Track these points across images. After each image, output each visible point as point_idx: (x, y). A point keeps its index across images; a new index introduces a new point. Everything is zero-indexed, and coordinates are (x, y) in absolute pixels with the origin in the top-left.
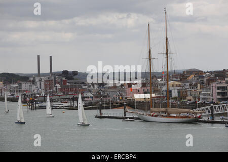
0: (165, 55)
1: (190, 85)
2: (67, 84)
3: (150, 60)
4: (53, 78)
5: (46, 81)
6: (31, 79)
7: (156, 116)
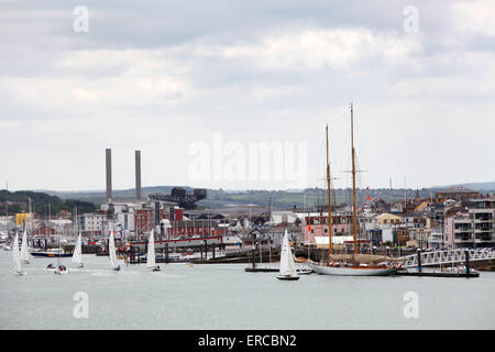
0: (351, 175)
1: (415, 221)
2: (185, 218)
3: (329, 181)
4: (153, 205)
5: (139, 212)
6: (105, 207)
7: (338, 266)
